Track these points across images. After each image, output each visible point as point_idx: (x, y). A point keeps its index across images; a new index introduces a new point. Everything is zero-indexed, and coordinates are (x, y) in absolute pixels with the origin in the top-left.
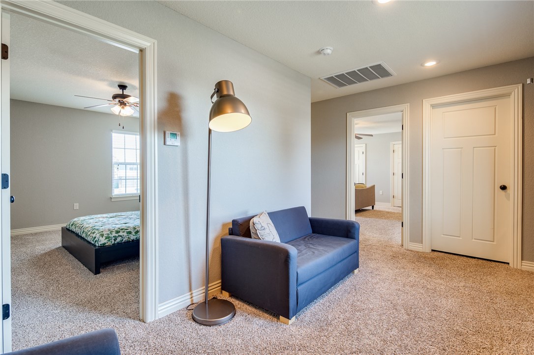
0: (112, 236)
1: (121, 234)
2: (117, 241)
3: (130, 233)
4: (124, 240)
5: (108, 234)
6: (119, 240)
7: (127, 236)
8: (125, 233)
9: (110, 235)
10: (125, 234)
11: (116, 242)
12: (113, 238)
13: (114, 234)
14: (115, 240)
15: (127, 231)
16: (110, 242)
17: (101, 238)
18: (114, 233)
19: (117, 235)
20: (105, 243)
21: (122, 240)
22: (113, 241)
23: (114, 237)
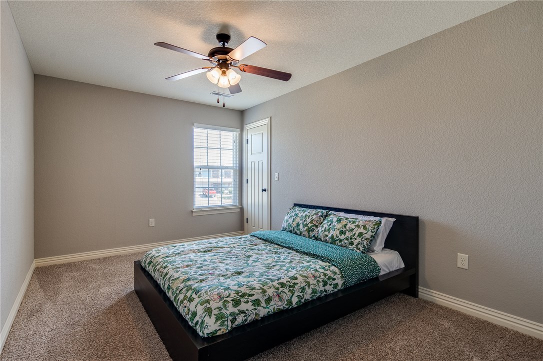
0: (228, 313)
1: (243, 306)
2: (236, 323)
3: (257, 303)
4: (250, 318)
5: (219, 308)
6: (240, 319)
7: (254, 312)
8: (250, 303)
9: (224, 311)
10: (249, 306)
11: (234, 326)
12: (230, 318)
13: (231, 309)
14: (233, 322)
15: (253, 298)
16: (225, 327)
17: (207, 319)
18: (230, 305)
19: (236, 310)
20: (216, 331)
21: (246, 320)
22: (229, 323)
23: (231, 314)
